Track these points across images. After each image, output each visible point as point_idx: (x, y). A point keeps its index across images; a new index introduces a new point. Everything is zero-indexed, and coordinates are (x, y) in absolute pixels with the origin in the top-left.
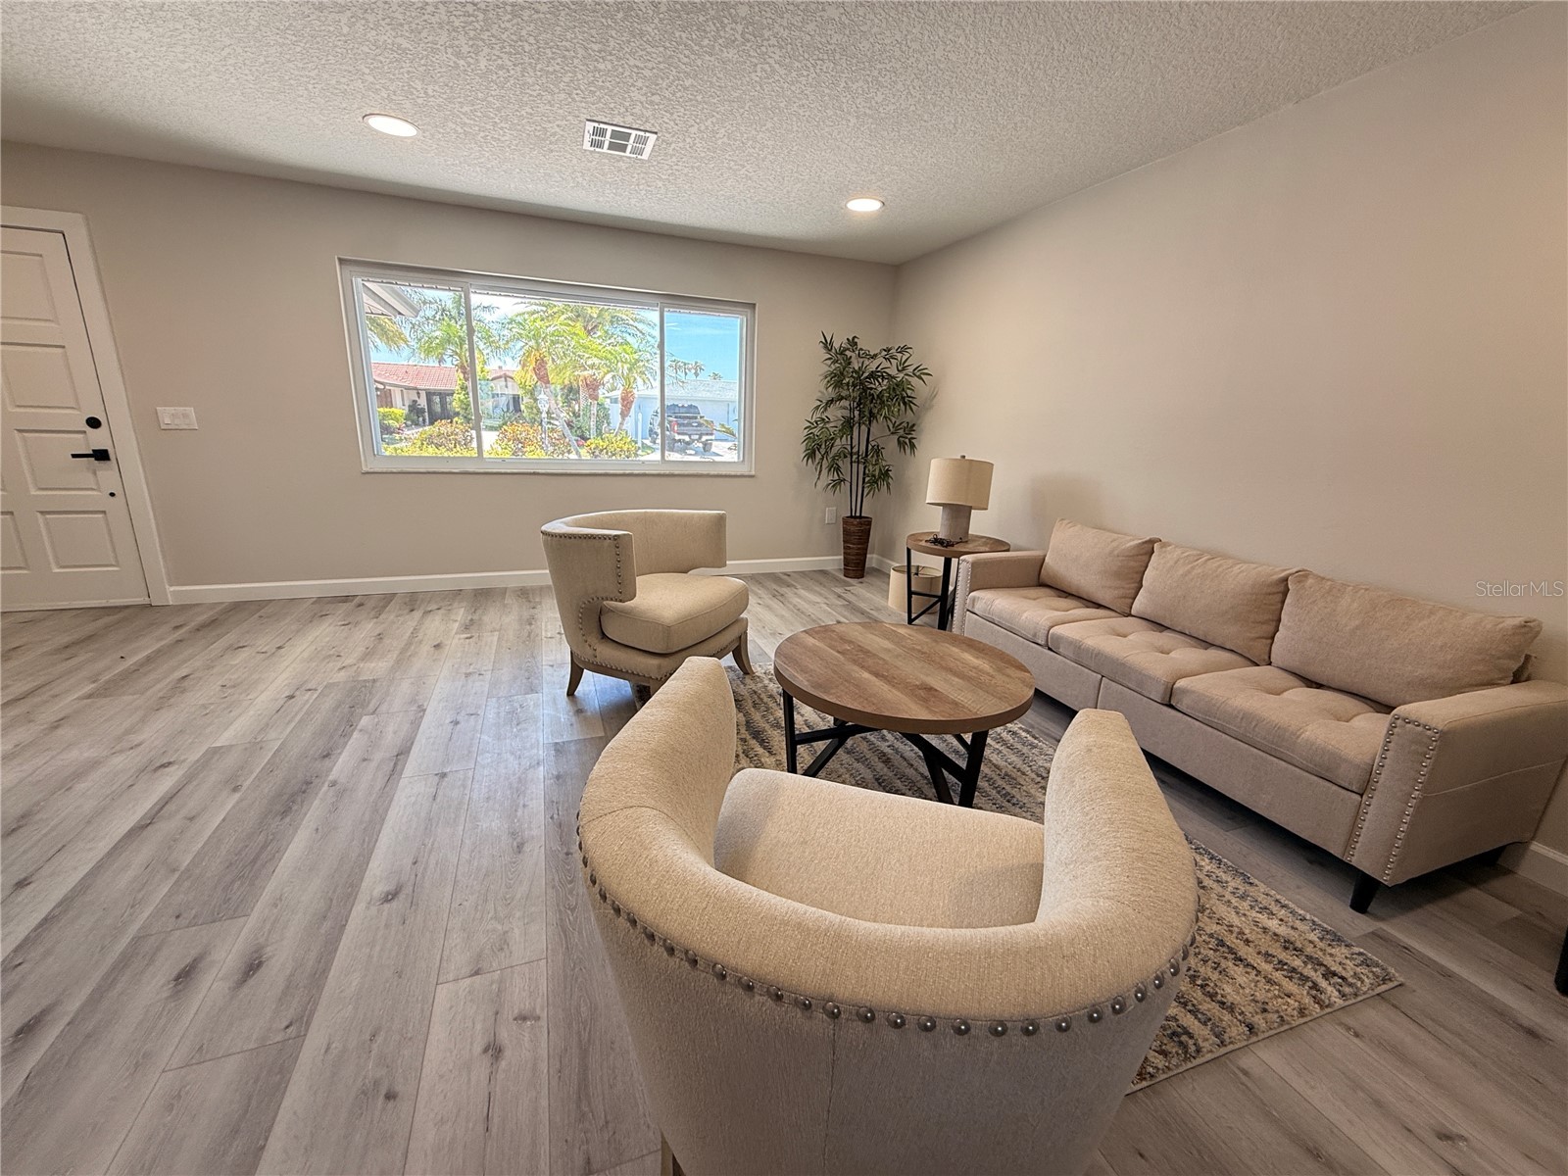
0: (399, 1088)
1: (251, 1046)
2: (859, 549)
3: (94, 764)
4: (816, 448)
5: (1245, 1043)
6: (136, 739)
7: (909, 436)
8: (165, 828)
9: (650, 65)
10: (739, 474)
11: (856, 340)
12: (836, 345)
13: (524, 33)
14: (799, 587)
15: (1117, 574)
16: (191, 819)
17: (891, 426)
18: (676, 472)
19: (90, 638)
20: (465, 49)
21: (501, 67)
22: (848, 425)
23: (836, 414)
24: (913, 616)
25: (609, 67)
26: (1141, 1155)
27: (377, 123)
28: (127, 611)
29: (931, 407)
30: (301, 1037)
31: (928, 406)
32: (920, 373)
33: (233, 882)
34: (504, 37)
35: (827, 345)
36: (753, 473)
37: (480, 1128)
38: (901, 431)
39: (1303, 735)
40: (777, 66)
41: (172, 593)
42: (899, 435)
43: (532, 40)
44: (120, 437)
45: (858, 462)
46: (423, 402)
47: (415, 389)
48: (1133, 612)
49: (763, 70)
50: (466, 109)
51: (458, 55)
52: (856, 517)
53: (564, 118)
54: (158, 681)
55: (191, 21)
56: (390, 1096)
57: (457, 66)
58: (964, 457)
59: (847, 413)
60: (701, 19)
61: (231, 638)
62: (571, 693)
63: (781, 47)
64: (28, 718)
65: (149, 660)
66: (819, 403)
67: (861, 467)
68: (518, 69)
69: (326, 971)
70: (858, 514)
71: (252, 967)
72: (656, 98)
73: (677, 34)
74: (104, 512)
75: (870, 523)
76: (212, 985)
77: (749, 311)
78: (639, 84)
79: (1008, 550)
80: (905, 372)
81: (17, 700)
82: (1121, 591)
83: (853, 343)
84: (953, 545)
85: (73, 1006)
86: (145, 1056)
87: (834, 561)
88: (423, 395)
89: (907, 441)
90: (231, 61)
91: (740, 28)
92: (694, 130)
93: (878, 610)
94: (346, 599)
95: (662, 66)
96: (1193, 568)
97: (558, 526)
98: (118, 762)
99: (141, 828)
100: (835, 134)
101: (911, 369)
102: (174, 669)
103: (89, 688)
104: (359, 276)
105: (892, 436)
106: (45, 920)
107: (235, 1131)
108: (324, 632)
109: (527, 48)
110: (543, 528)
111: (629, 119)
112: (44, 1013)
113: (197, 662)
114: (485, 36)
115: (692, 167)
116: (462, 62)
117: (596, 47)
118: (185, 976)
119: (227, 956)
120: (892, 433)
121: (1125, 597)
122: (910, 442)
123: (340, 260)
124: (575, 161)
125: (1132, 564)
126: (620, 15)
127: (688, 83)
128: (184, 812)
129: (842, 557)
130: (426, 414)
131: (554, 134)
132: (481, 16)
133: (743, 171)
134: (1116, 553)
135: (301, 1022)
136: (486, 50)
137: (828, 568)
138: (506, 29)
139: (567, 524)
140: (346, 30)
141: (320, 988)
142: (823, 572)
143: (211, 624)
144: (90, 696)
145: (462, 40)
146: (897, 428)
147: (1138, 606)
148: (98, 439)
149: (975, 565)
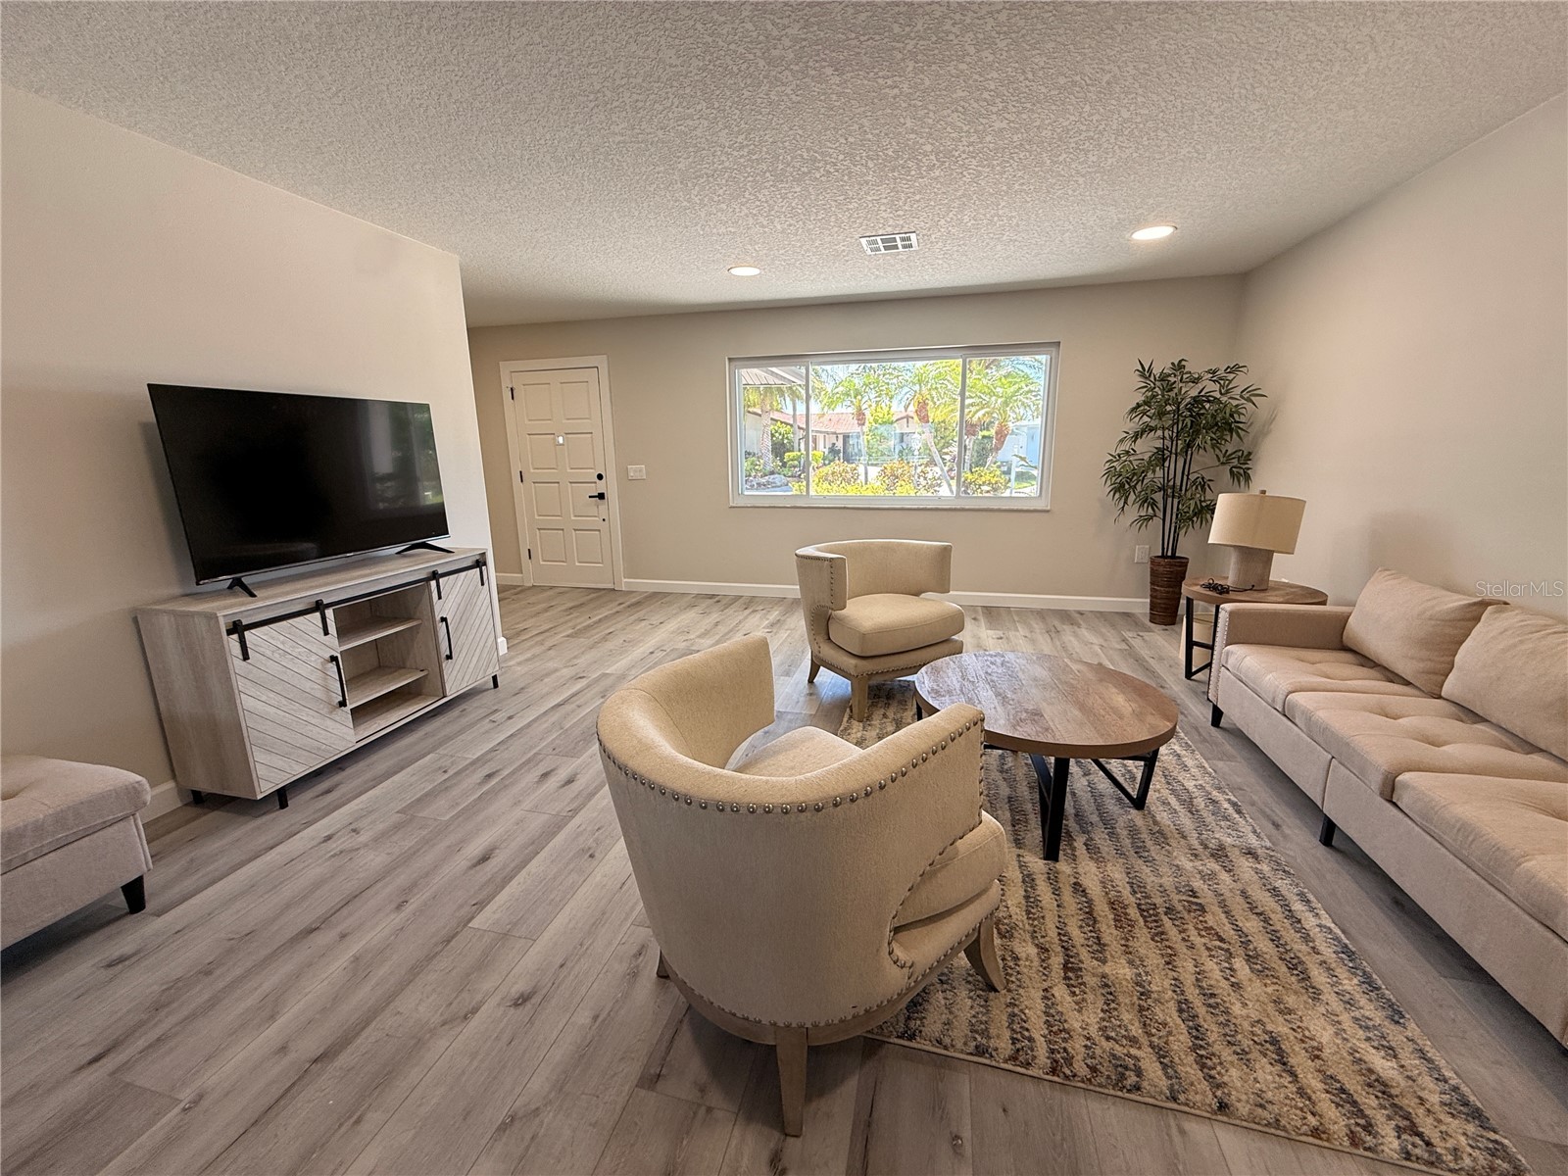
0: (596, 854)
1: (554, 813)
2: (1168, 592)
3: (556, 670)
4: (1124, 483)
5: (1208, 1115)
6: (576, 661)
7: (1244, 467)
8: (568, 708)
9: (884, 196)
10: (1032, 508)
11: (1183, 363)
12: (1156, 371)
13: (793, 205)
14: (1083, 625)
15: (1426, 643)
16: (579, 707)
17: (1221, 456)
18: (967, 507)
19: (582, 605)
20: (765, 223)
21: (790, 225)
22: (1160, 457)
23: (1146, 447)
24: (1194, 669)
25: (856, 205)
26: (1004, 1110)
27: (737, 271)
28: (603, 592)
29: (1269, 432)
30: (573, 817)
31: (1265, 432)
32: (1251, 395)
33: (579, 742)
34: (783, 210)
35: (1145, 373)
36: (1049, 508)
37: (619, 885)
38: (1235, 462)
39: (1525, 864)
40: (979, 168)
41: (625, 583)
42: (1232, 465)
43: (800, 207)
44: (610, 487)
45: (1173, 497)
46: (840, 445)
47: (835, 433)
48: (1443, 694)
49: (969, 174)
50: (781, 252)
51: (763, 226)
52: (1168, 557)
53: (844, 241)
54: (598, 633)
55: (635, 250)
56: (592, 856)
57: (765, 232)
58: (1264, 492)
59: (1159, 444)
60: (901, 162)
61: (641, 614)
62: (811, 681)
63: (974, 158)
64: (541, 643)
65: (600, 620)
66: (1126, 435)
67: (1176, 501)
68: (800, 223)
69: (596, 793)
70: (1169, 554)
71: (570, 781)
72: (900, 213)
73: (890, 175)
74: (599, 531)
75: (1185, 565)
76: (553, 782)
77: (1054, 349)
78: (883, 208)
79: (1324, 603)
80: (1229, 395)
81: (542, 633)
82: (1429, 665)
83: (1179, 367)
84: (1228, 592)
85: (506, 772)
86: (519, 801)
87: (1141, 605)
88: (841, 437)
89: (1242, 471)
90: (656, 262)
91: (933, 157)
92: (943, 222)
93: (1161, 659)
94: (712, 596)
95: (892, 194)
96: (1521, 642)
97: (810, 551)
98: (565, 671)
99: (559, 705)
100: (1070, 192)
101: (1238, 391)
102: (608, 628)
103: (570, 631)
104: (743, 368)
105: (1221, 467)
106: (512, 735)
107: (533, 843)
108: (690, 616)
109: (800, 211)
110: (797, 552)
111: (889, 230)
112: (497, 771)
113: (619, 626)
114: (773, 213)
115: (959, 246)
116: (766, 229)
117: (842, 198)
118: (545, 775)
119: (562, 774)
120: (1223, 463)
121: (1435, 673)
122: (1245, 472)
123: (729, 359)
124: (866, 263)
125: (1448, 630)
126: (846, 178)
127: (917, 197)
128: (578, 703)
129: (1149, 600)
130: (841, 454)
131: (844, 251)
132: (766, 205)
133: (1005, 238)
134: (1428, 613)
135: (575, 812)
136: (777, 220)
137: (1136, 611)
138: (783, 206)
139: (819, 550)
140: (702, 233)
141: (590, 800)
142: (1127, 615)
143: (638, 603)
144: (568, 636)
145: (761, 219)
146: (1228, 458)
147: (1449, 687)
148: (601, 486)
149: (1232, 614)
